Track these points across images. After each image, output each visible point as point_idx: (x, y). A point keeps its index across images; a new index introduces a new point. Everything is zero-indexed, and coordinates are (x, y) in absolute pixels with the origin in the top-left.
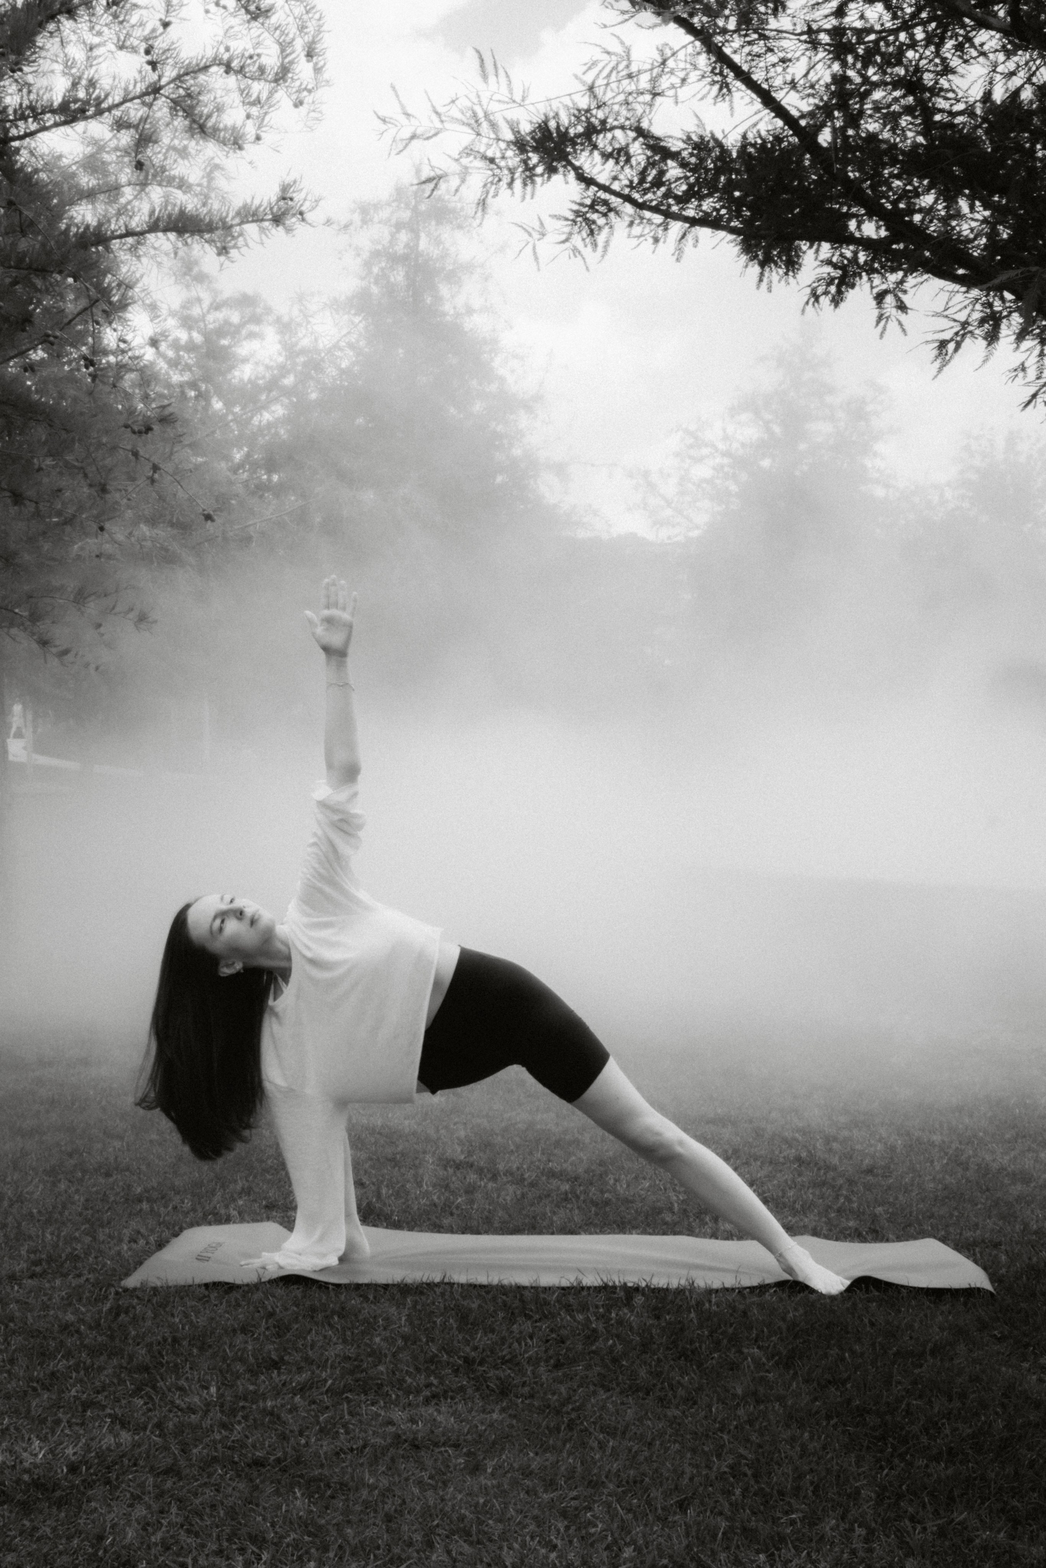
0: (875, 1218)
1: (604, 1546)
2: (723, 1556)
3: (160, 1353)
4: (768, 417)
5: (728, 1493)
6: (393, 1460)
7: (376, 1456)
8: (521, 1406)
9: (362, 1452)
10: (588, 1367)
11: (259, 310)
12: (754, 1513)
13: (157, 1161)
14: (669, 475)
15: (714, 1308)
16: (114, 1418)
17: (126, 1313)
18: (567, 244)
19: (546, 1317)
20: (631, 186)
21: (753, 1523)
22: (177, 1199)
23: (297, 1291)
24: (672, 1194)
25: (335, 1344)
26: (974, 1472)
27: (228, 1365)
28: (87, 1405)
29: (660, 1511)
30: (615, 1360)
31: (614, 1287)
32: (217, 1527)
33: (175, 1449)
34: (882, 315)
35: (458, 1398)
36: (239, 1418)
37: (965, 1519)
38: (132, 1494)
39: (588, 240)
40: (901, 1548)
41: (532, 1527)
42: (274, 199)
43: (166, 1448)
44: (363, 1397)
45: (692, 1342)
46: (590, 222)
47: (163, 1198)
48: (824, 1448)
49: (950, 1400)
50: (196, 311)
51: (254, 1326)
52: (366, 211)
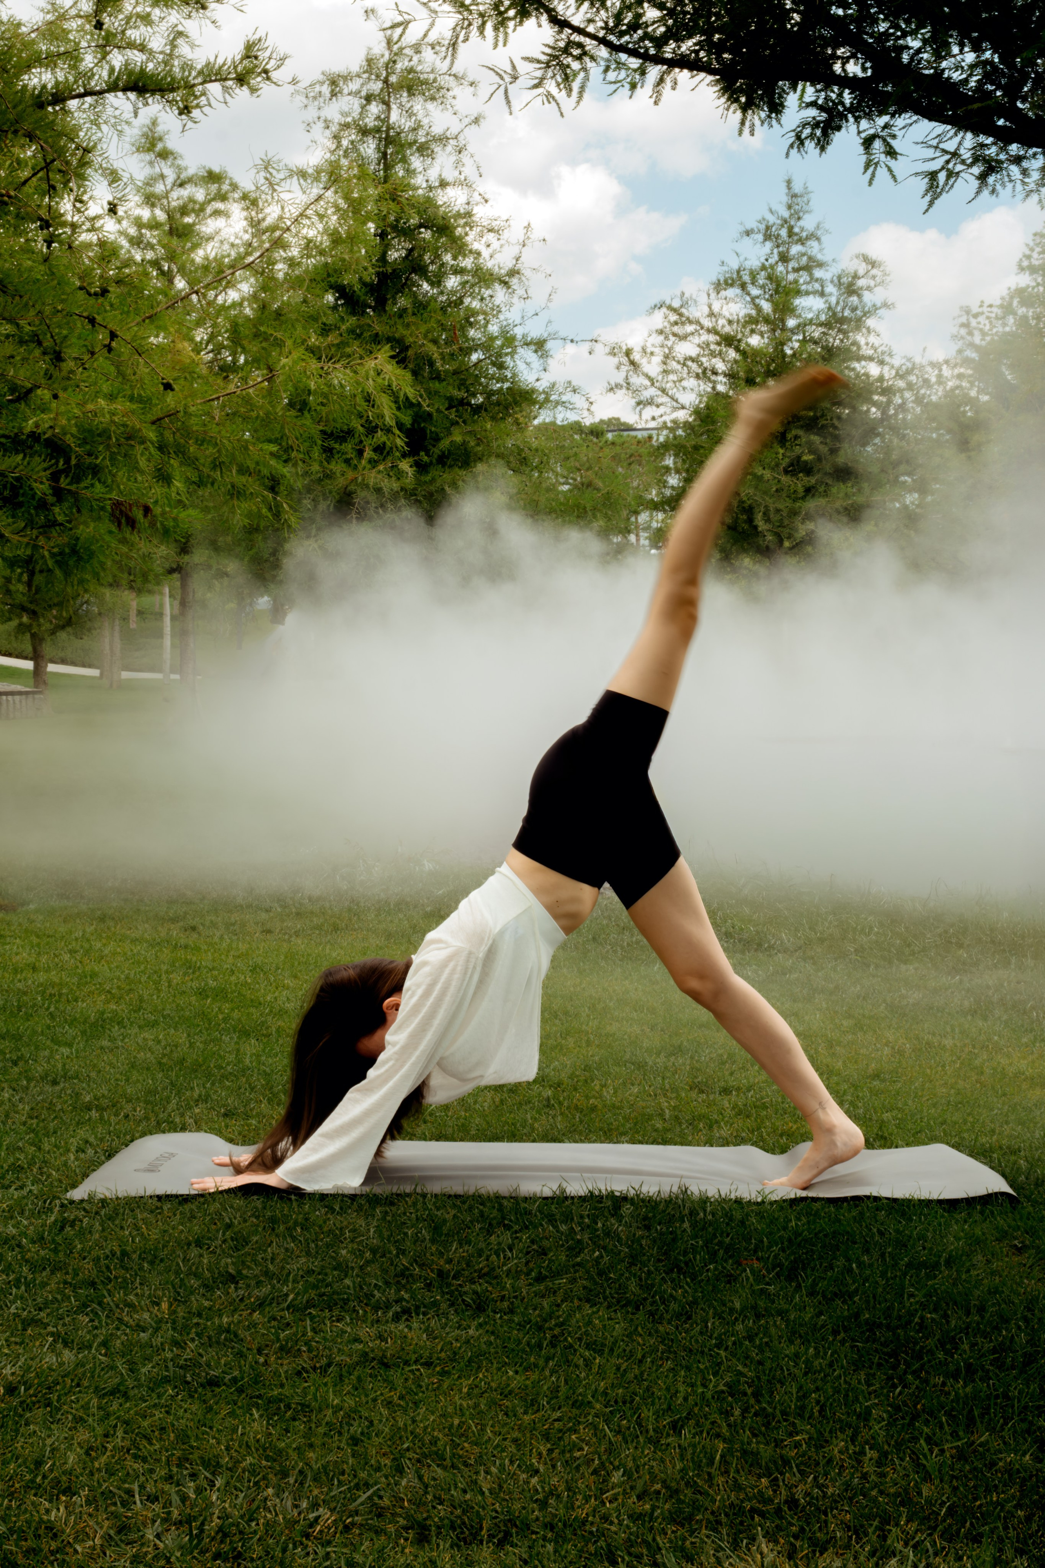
0: (882, 1124)
1: (590, 1471)
2: (721, 1480)
3: (108, 1268)
4: (755, 292)
5: (727, 1414)
6: (359, 1379)
7: (341, 1375)
8: (499, 1321)
9: (326, 1372)
10: (573, 1280)
11: (225, 187)
12: (755, 1435)
13: (108, 1068)
14: (652, 354)
15: (710, 1217)
16: (56, 1336)
17: (72, 1225)
18: (540, 90)
19: (527, 1228)
20: (606, 28)
21: (754, 1445)
22: (128, 1108)
23: (257, 1202)
24: (663, 1100)
25: (298, 1257)
26: (995, 1390)
27: (182, 1280)
28: (27, 1323)
29: (651, 1433)
30: (601, 1273)
31: (601, 1197)
32: (167, 1451)
33: (122, 1368)
34: (871, 161)
35: (432, 1313)
36: (193, 1335)
37: (987, 1442)
38: (74, 1416)
39: (562, 86)
40: (918, 1473)
41: (513, 1449)
42: (238, 58)
43: (113, 1368)
44: (327, 1313)
45: (685, 1253)
46: (564, 67)
47: (113, 1106)
48: (831, 1365)
49: (968, 1313)
50: (159, 188)
51: (210, 1239)
52: (335, 83)
